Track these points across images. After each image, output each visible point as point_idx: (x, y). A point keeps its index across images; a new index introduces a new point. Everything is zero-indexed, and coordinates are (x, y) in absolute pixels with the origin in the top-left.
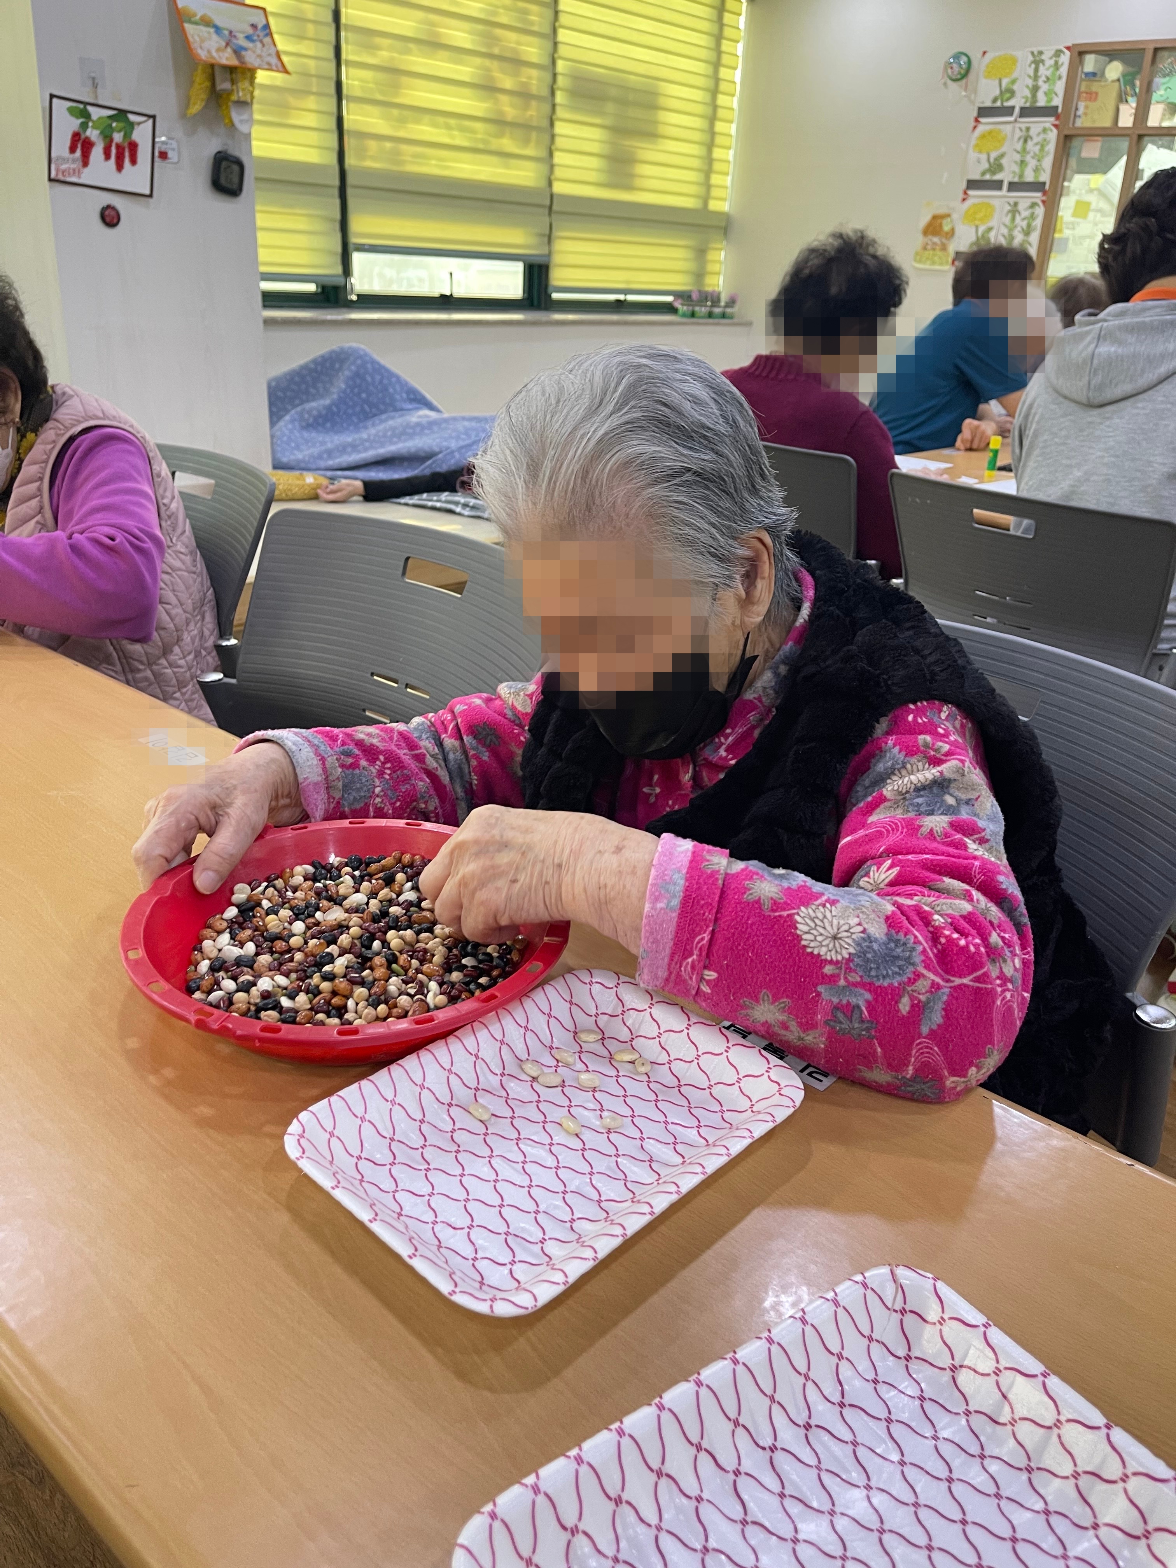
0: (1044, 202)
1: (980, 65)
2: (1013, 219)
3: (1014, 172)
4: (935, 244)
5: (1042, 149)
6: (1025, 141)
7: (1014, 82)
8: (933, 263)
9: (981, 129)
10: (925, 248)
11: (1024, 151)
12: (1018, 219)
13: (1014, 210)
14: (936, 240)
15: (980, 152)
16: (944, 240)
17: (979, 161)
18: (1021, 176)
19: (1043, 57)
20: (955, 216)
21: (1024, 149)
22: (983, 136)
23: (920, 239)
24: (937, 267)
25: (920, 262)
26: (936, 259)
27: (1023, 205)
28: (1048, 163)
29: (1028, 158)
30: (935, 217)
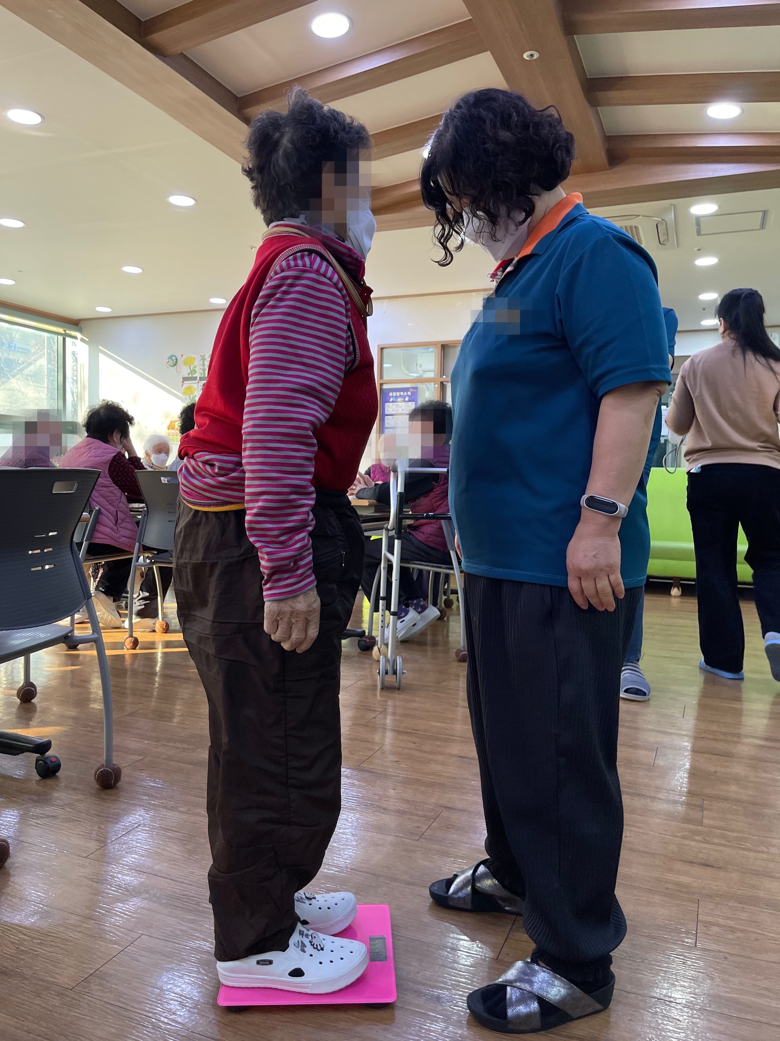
1: (180, 361)
7: (195, 367)
9: (185, 386)
15: (186, 395)
19: (205, 357)
22: (186, 389)
30: (171, 422)
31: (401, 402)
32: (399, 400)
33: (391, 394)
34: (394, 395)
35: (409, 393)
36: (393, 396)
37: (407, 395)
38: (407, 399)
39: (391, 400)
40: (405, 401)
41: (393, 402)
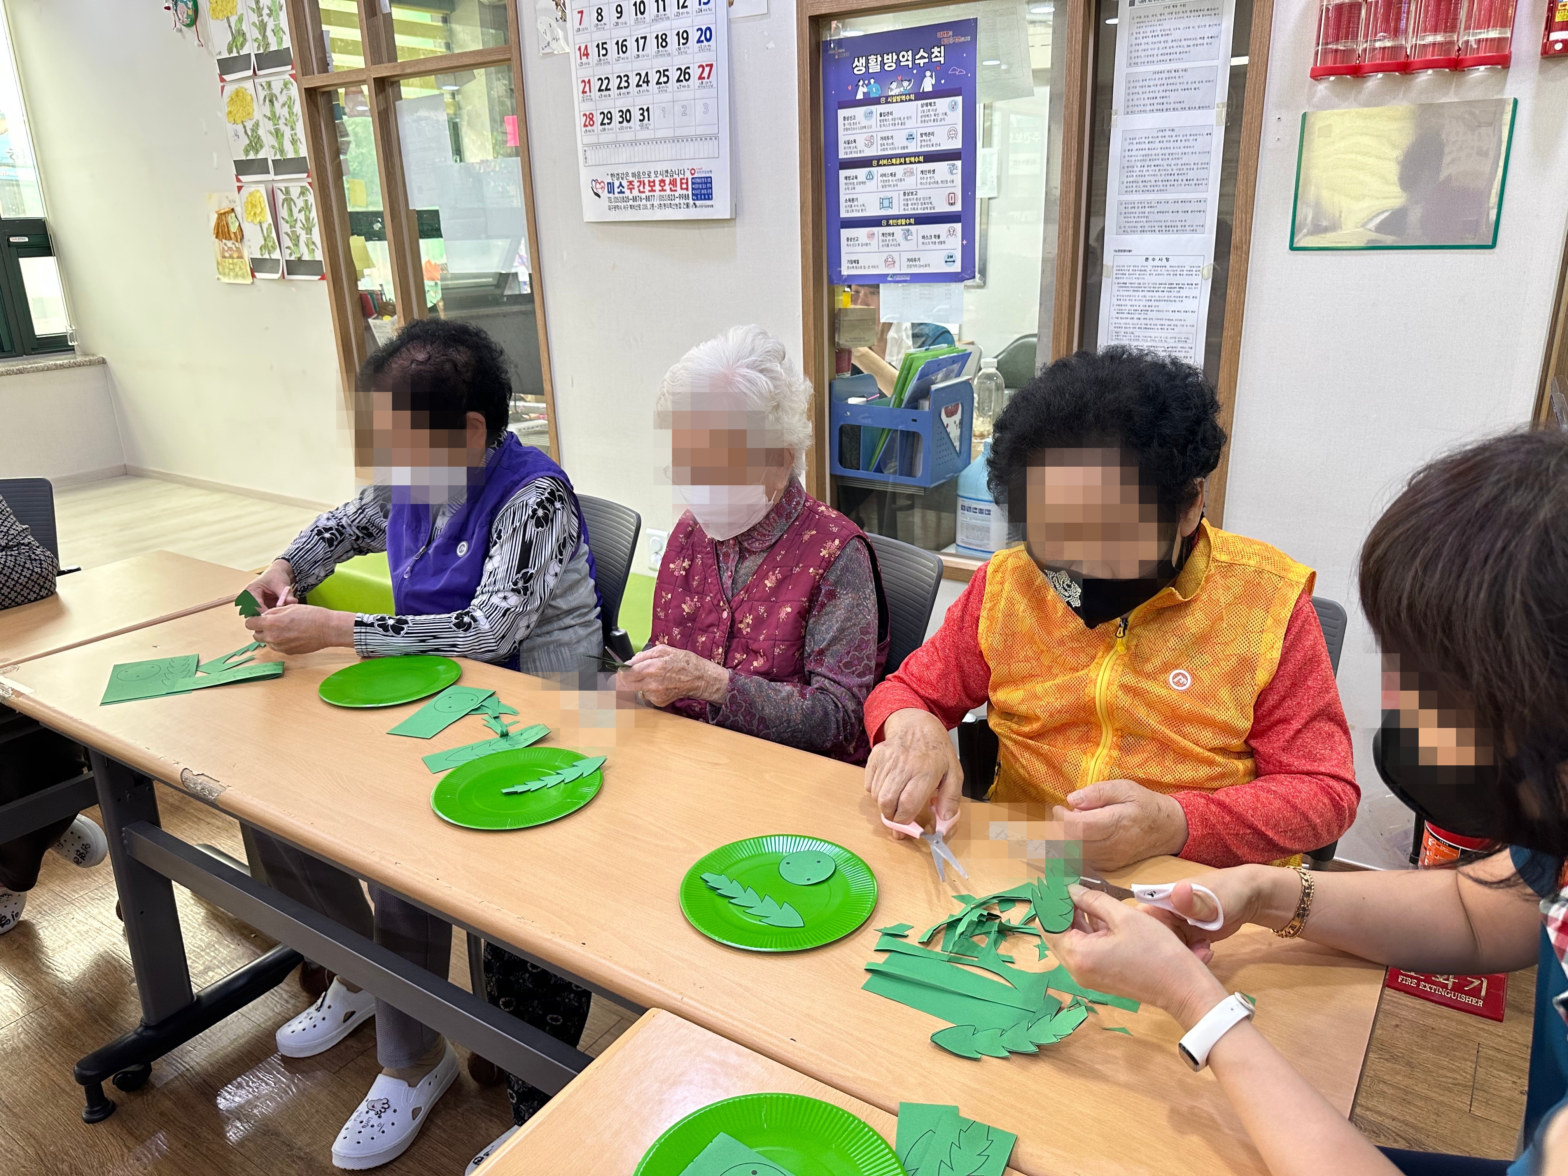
31: (904, 98)
32: (895, 89)
33: (859, 66)
34: (874, 68)
35: (938, 55)
36: (867, 75)
37: (931, 66)
38: (928, 84)
39: (860, 96)
40: (921, 96)
41: (869, 101)
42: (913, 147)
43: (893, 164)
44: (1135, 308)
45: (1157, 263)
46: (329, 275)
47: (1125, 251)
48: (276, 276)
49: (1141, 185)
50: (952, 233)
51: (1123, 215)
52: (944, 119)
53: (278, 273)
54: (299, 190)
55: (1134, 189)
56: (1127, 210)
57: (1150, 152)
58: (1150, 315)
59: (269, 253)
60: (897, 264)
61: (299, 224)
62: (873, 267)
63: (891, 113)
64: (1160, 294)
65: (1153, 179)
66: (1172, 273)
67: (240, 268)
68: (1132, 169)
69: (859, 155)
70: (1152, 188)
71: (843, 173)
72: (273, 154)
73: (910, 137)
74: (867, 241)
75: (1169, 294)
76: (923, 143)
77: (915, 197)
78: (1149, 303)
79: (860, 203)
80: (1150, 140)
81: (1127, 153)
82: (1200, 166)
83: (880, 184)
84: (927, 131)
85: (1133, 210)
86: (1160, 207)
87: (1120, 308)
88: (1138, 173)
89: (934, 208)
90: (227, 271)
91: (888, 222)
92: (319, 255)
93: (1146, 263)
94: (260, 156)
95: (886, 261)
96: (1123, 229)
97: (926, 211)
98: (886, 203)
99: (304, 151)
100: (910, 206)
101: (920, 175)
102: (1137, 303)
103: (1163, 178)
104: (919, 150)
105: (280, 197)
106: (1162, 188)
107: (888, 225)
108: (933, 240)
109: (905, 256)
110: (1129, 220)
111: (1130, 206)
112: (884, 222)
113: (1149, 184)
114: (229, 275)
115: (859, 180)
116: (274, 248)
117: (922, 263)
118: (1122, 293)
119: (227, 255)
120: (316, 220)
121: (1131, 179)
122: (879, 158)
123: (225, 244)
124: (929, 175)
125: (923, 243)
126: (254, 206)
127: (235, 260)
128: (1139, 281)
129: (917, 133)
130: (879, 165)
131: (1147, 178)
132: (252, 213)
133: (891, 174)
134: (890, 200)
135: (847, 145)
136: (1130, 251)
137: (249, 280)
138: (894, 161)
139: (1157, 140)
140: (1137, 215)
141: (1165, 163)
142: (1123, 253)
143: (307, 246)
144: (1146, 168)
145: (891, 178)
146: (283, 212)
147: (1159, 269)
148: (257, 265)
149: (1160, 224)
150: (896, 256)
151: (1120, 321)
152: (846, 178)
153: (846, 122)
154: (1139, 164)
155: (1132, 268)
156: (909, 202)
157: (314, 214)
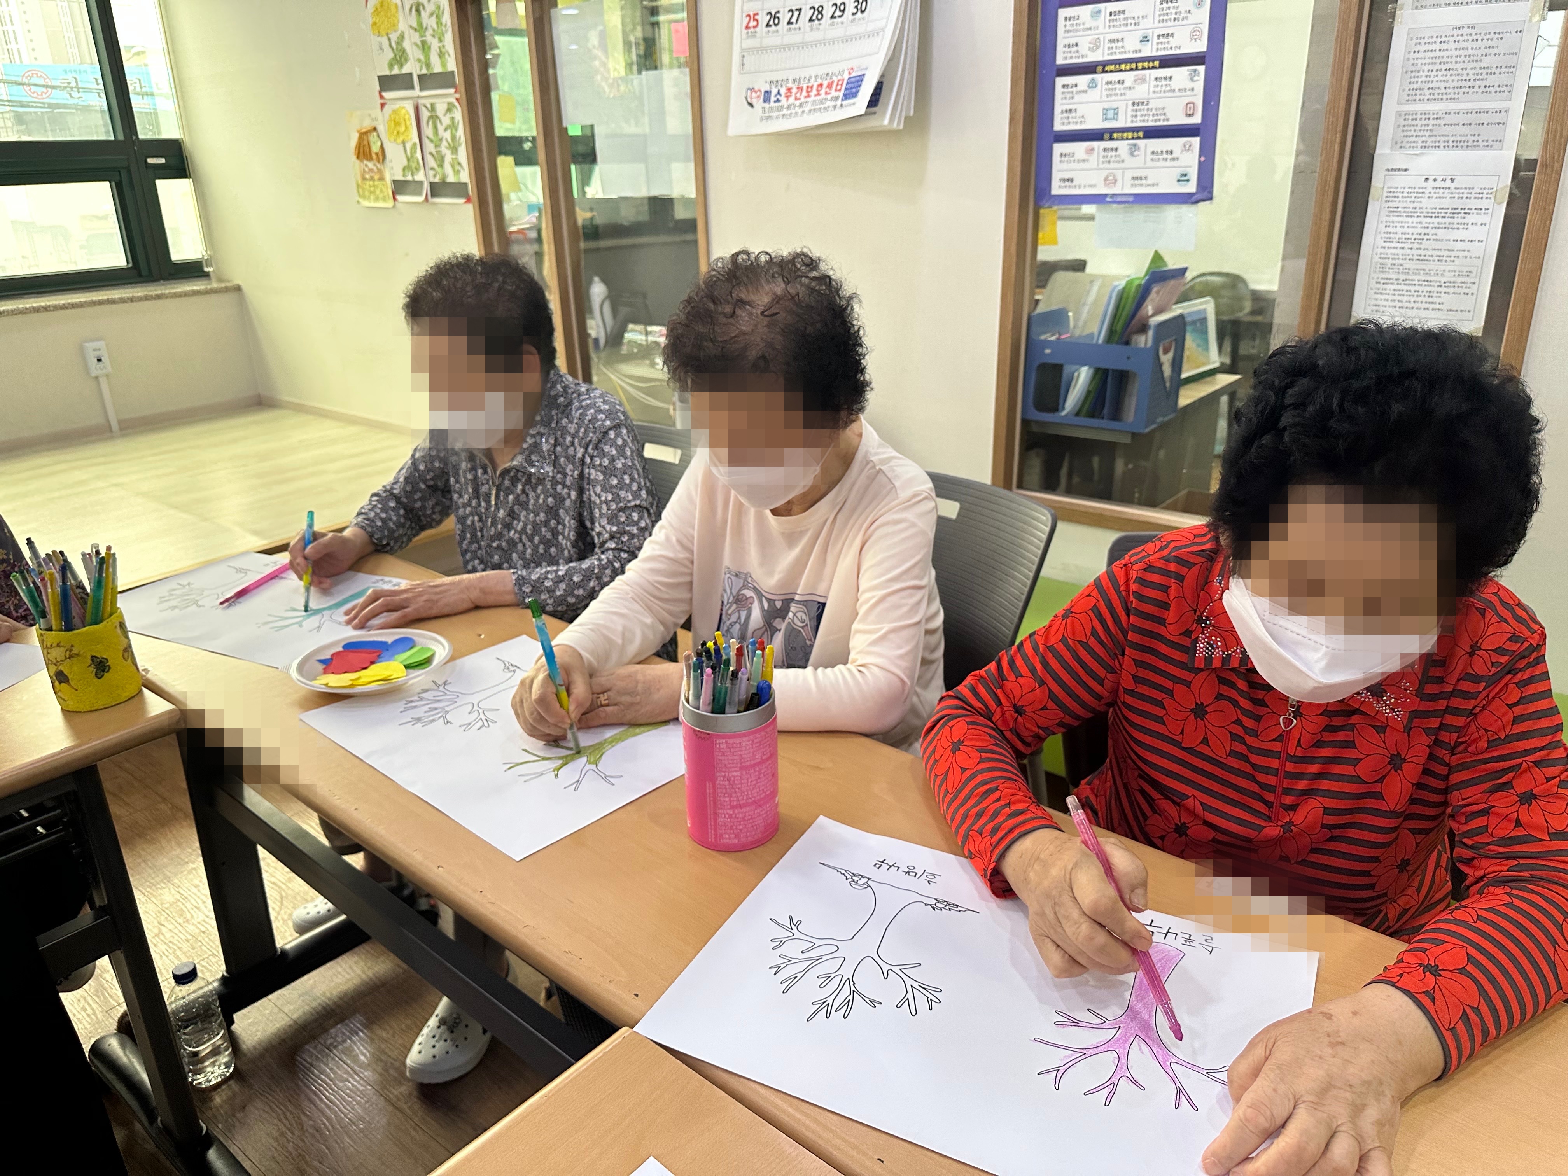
0: (457, 100)
2: (436, 128)
3: (419, 61)
4: (371, 170)
5: (439, 23)
6: (418, 11)
8: (377, 199)
10: (364, 179)
11: (420, 29)
12: (441, 129)
13: (434, 118)
14: (370, 165)
15: (379, 35)
16: (378, 165)
17: (381, 49)
18: (428, 65)
20: (381, 128)
21: (420, 24)
22: (376, 11)
23: (356, 166)
24: (381, 204)
25: (364, 197)
26: (378, 192)
27: (441, 108)
28: (449, 42)
29: (429, 38)
30: (363, 136)
42: (1147, 51)
43: (1121, 71)
44: (1407, 236)
45: (1439, 184)
46: (475, 198)
47: (1399, 170)
48: (421, 199)
49: (1427, 92)
50: (1187, 148)
51: (1401, 128)
52: (1187, 18)
53: (420, 194)
54: (445, 106)
55: (1418, 97)
56: (1406, 123)
57: (1441, 54)
58: (1425, 244)
59: (412, 175)
60: (1119, 183)
61: (444, 143)
62: (1091, 186)
63: (1124, 12)
64: (1440, 220)
65: (1443, 85)
66: (1457, 196)
67: (381, 191)
68: (1417, 74)
69: (1081, 60)
70: (1441, 97)
71: (1060, 81)
72: (418, 69)
73: (1145, 39)
74: (1085, 157)
75: (1451, 220)
76: (1160, 46)
77: (1146, 107)
78: (1426, 231)
79: (1079, 114)
80: (1443, 39)
81: (1412, 55)
82: (1503, 70)
83: (1105, 93)
84: (1165, 31)
85: (1414, 123)
86: (1449, 119)
87: (1388, 235)
88: (1424, 79)
89: (1168, 120)
90: (367, 193)
91: (1111, 136)
92: (465, 177)
93: (1425, 185)
94: (406, 70)
95: (1106, 179)
96: (1399, 145)
97: (1158, 124)
98: (1110, 114)
99: (452, 64)
100: (1139, 118)
101: (1154, 83)
102: (1411, 230)
103: (1455, 84)
104: (1155, 54)
105: (425, 114)
106: (1452, 96)
107: (1111, 139)
108: (1165, 156)
109: (1130, 174)
110: (1409, 133)
111: (1411, 117)
112: (1107, 136)
113: (1438, 91)
114: (369, 197)
115: (1079, 88)
116: (418, 169)
117: (1149, 182)
118: (1391, 219)
119: (367, 176)
120: (463, 139)
121: (1415, 86)
122: (1104, 64)
123: (366, 165)
124: (1164, 83)
125: (1152, 160)
126: (397, 124)
127: (376, 183)
128: (1415, 205)
129: (1153, 34)
130: (1104, 72)
131: (1435, 85)
132: (395, 132)
133: (1119, 82)
134: (1116, 111)
135: (1067, 49)
136: (1406, 170)
137: (390, 203)
138: (1123, 67)
139: (1452, 39)
140: (1419, 128)
141: (1459, 66)
142: (1397, 173)
143: (453, 166)
144: (1435, 73)
145: (1118, 86)
146: (428, 131)
147: (1441, 191)
148: (399, 187)
149: (1446, 139)
150: (1119, 174)
151: (1386, 251)
152: (1064, 86)
153: (1068, 23)
154: (1426, 68)
155: (1407, 190)
156: (1139, 113)
157: (461, 133)
